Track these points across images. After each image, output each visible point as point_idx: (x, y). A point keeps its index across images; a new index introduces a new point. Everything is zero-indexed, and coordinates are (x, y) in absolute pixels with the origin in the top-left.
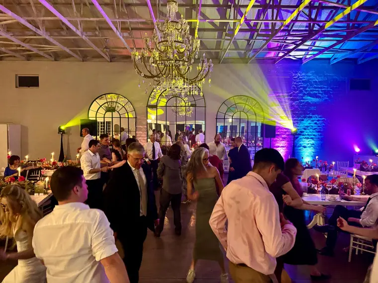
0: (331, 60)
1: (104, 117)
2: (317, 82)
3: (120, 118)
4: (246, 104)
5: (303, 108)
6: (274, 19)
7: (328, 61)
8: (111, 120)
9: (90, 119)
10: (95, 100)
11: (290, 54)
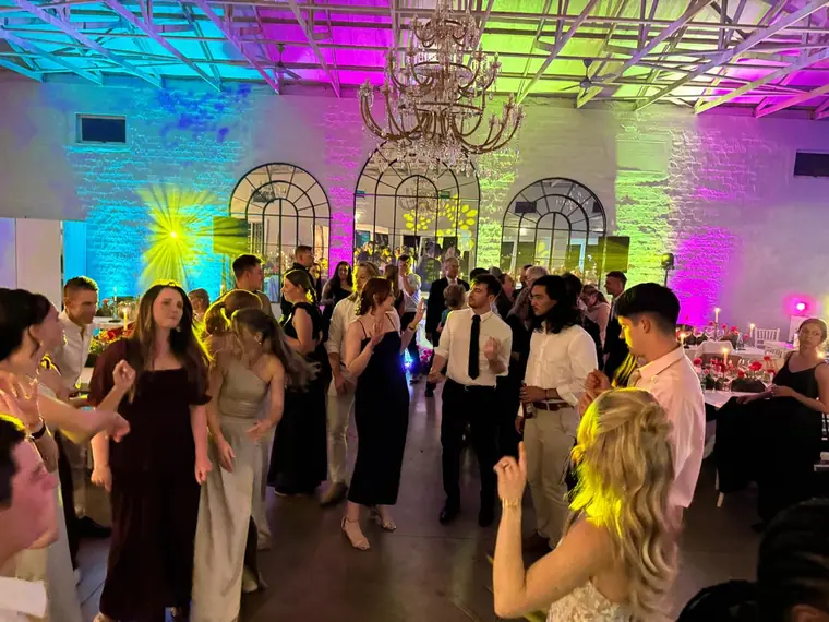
0: (758, 108)
1: (263, 215)
2: (723, 155)
3: (297, 217)
4: (568, 197)
5: (689, 211)
6: (647, 17)
7: (751, 110)
8: (261, 220)
9: (233, 216)
10: (245, 176)
11: (672, 92)
